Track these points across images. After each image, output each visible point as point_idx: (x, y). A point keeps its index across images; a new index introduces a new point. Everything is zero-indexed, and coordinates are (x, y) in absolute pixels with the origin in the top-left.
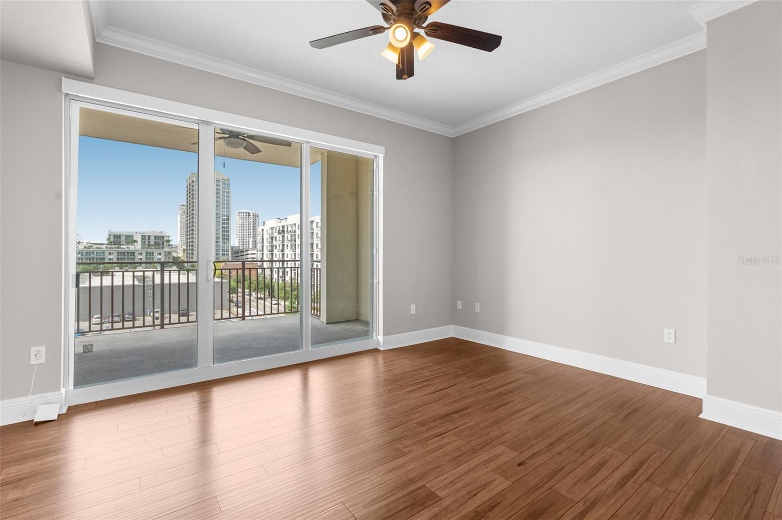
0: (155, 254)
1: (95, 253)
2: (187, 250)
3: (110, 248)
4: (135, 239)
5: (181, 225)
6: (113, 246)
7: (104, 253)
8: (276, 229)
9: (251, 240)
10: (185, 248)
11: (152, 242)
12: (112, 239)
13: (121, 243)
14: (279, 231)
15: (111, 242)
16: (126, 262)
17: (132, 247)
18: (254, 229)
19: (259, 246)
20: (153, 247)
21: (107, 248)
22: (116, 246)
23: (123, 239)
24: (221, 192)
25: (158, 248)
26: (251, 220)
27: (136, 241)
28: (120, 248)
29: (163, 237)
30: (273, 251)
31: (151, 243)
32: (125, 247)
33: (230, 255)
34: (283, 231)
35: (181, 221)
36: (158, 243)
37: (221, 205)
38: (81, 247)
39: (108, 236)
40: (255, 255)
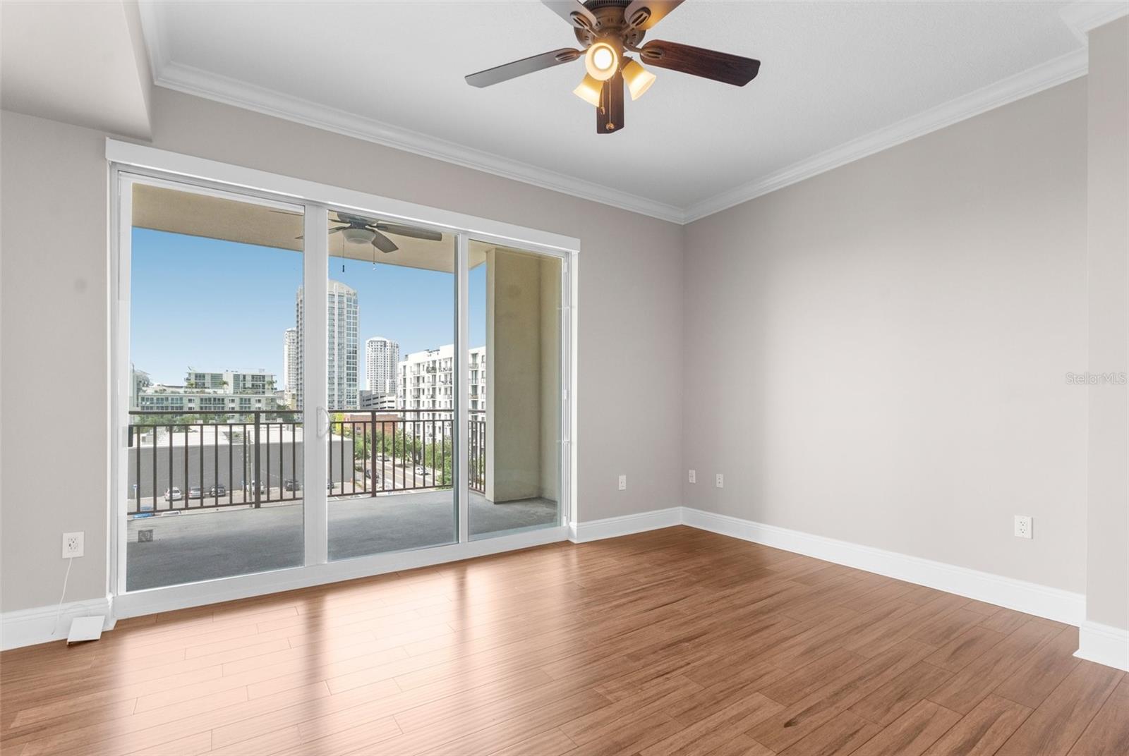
0: (253, 401)
1: (170, 399)
2: (298, 395)
3: (190, 393)
4: (225, 379)
5: (289, 360)
6: (195, 390)
7: (181, 399)
8: (424, 366)
9: (388, 381)
10: (295, 392)
11: (249, 385)
12: (193, 381)
13: (206, 386)
14: (428, 368)
15: (192, 385)
16: (213, 412)
17: (220, 392)
18: (393, 366)
19: (400, 389)
20: (250, 391)
21: (185, 392)
22: (199, 390)
23: (208, 381)
24: (345, 312)
25: (256, 393)
26: (388, 353)
27: (225, 383)
28: (204, 392)
29: (264, 377)
30: (419, 397)
31: (247, 386)
32: (211, 391)
33: (358, 403)
34: (434, 369)
35: (289, 355)
36: (257, 386)
37: (345, 330)
38: (150, 391)
39: (187, 376)
40: (393, 401)
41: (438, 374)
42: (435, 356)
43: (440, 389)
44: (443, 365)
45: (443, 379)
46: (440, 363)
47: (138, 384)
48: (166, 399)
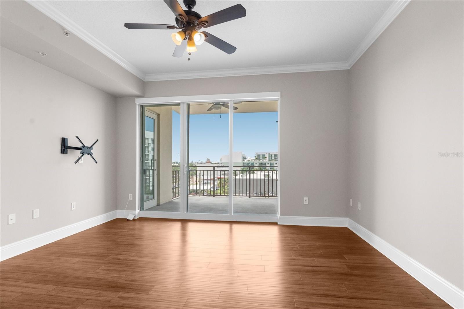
0: (274, 164)
4: (266, 156)
6: (257, 160)
7: (254, 163)
11: (273, 158)
12: (257, 157)
13: (261, 158)
16: (262, 167)
17: (264, 160)
20: (273, 160)
21: (255, 161)
22: (259, 160)
23: (261, 156)
27: (266, 158)
31: (272, 158)
32: (262, 160)
36: (276, 158)
38: (245, 161)
39: (255, 155)
47: (243, 159)
48: (250, 163)
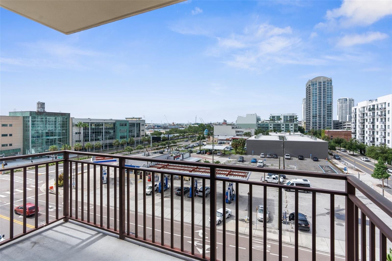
0: (290, 125)
1: (265, 124)
2: (306, 122)
3: (270, 122)
4: (281, 118)
5: (304, 110)
6: (272, 122)
7: (268, 124)
8: (367, 108)
9: (348, 116)
10: (305, 121)
11: (288, 119)
12: (271, 118)
13: (275, 120)
14: (369, 109)
15: (271, 120)
16: (277, 129)
17: (279, 122)
18: (350, 109)
19: (353, 120)
20: (289, 121)
21: (269, 122)
22: (273, 121)
23: (276, 118)
24: (326, 88)
25: (291, 122)
26: (348, 103)
27: (281, 119)
28: (274, 122)
29: (294, 116)
30: (364, 123)
31: (288, 120)
32: (276, 122)
33: (332, 126)
34: (373, 109)
35: (304, 108)
36: (291, 120)
37: (326, 96)
38: (260, 122)
39: (270, 117)
40: (350, 125)
41: (376, 111)
42: (374, 103)
43: (377, 119)
44: (380, 107)
45: (379, 113)
46: (377, 106)
47: (257, 120)
48: (264, 124)
